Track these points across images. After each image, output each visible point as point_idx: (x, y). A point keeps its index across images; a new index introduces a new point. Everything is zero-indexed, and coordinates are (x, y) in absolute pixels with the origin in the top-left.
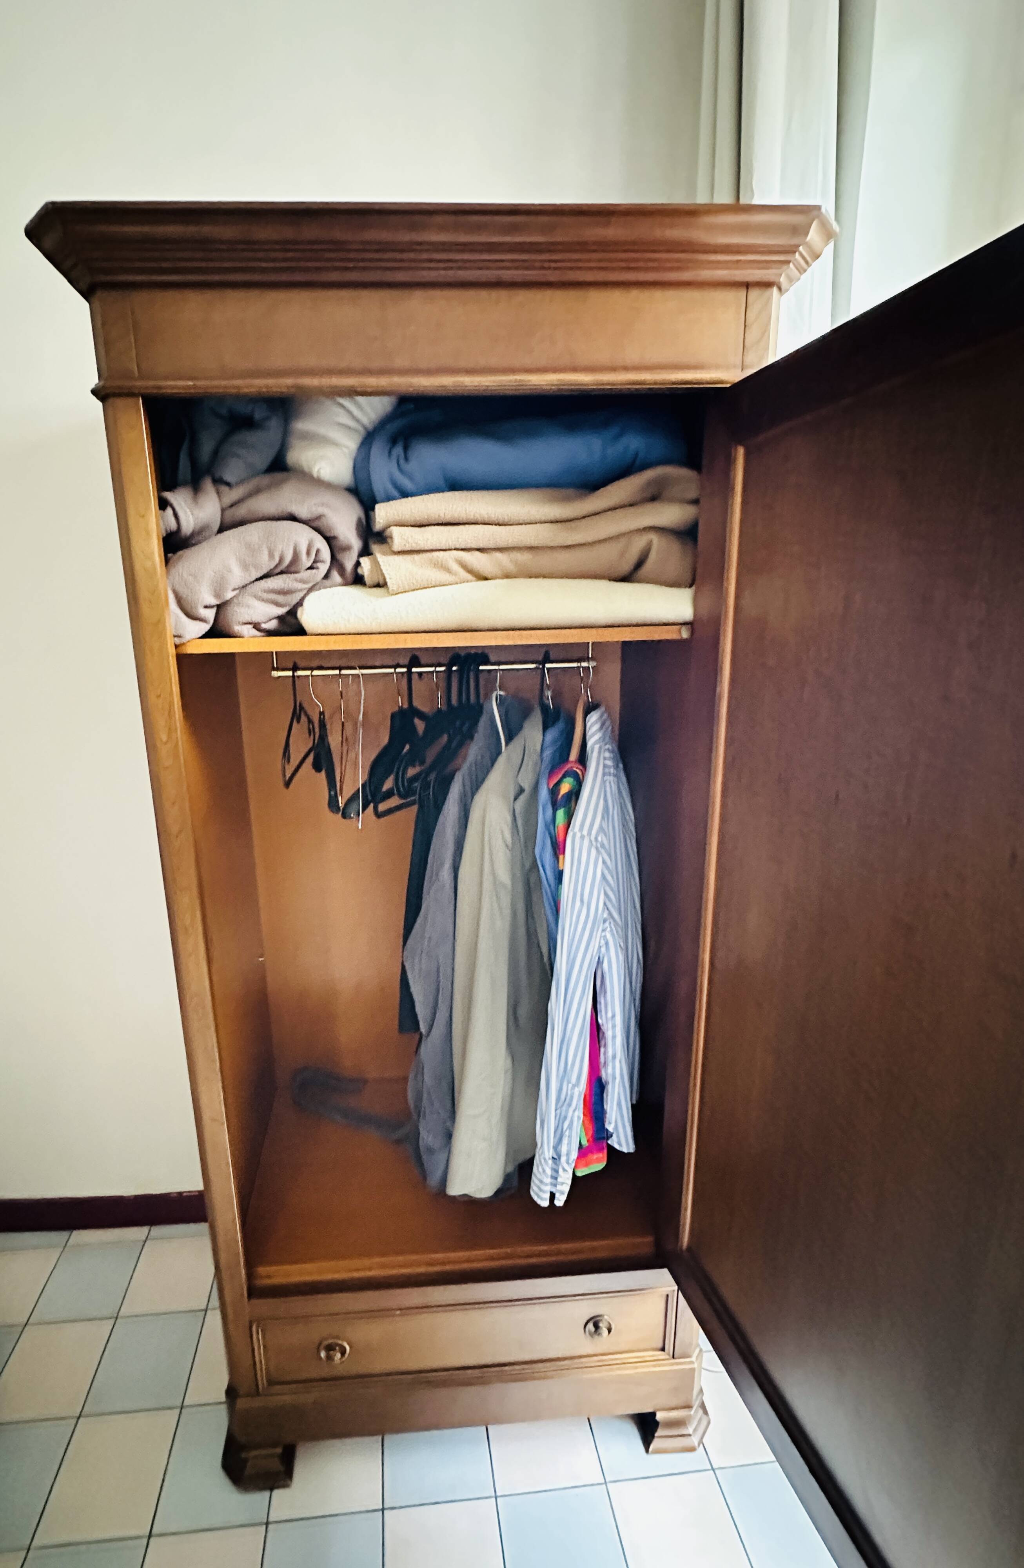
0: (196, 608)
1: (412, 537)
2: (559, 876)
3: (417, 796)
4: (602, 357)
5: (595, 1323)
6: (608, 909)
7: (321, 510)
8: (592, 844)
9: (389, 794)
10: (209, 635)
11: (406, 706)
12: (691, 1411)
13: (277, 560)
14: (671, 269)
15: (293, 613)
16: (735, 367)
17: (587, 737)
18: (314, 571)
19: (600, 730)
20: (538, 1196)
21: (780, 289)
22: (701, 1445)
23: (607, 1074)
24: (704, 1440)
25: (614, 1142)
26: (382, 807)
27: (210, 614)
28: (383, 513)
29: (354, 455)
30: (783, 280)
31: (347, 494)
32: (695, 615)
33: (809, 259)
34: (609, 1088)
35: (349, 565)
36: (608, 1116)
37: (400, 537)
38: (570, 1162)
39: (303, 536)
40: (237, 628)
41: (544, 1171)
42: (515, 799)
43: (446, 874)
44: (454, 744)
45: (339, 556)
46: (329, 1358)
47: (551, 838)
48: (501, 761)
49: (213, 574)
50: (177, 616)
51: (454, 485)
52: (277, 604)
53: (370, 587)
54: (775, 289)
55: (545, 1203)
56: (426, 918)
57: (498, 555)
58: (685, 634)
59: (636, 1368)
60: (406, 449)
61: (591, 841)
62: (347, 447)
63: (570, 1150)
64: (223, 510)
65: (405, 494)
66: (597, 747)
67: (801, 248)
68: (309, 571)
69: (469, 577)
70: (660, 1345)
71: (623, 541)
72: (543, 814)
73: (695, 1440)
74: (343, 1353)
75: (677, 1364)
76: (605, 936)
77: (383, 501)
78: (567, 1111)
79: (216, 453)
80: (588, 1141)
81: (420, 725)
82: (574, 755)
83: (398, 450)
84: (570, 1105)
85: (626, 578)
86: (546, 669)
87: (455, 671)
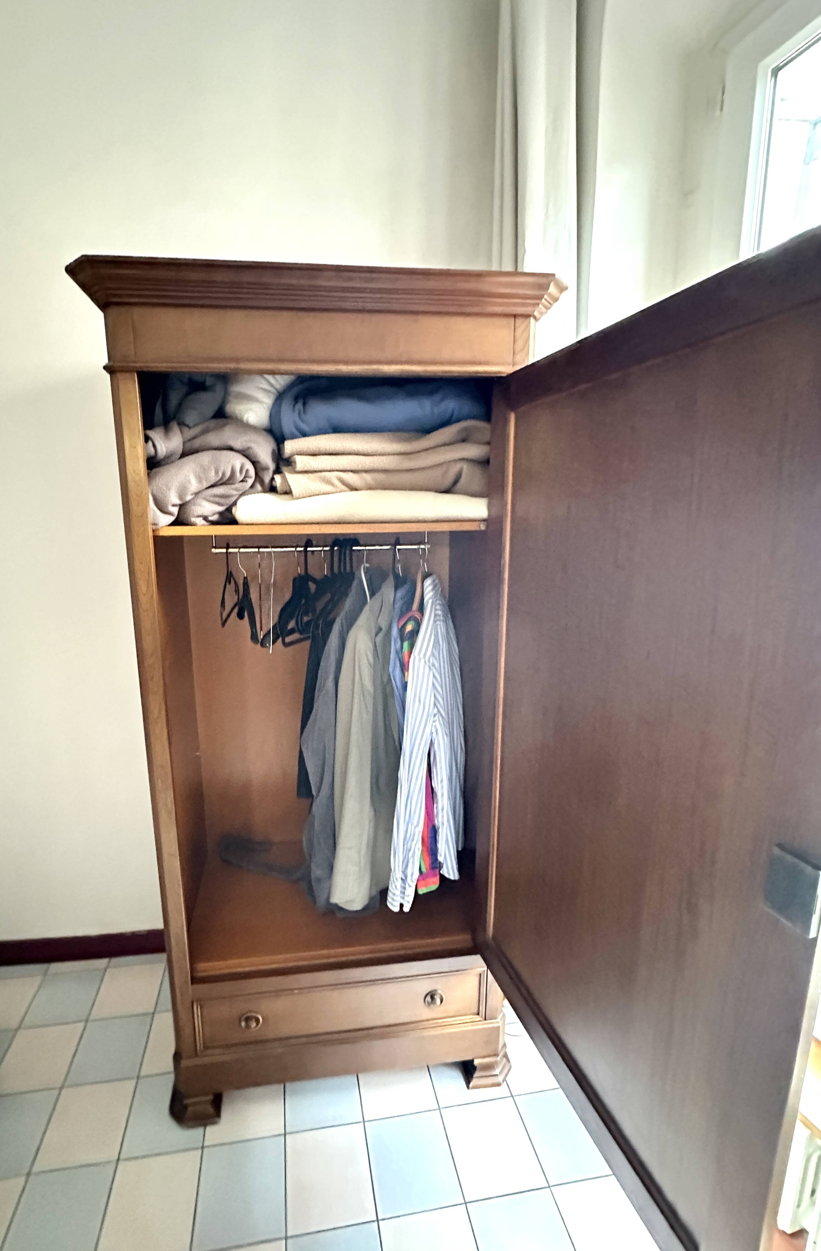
0: (167, 506)
1: (308, 463)
2: (405, 686)
3: (311, 634)
4: (427, 355)
5: (432, 995)
6: (437, 708)
7: (249, 445)
8: (426, 664)
9: (292, 631)
10: (174, 524)
11: (303, 573)
12: (497, 1057)
13: (220, 474)
14: (468, 306)
15: (229, 510)
16: (509, 364)
17: (424, 596)
18: (244, 484)
19: (432, 591)
20: (392, 905)
21: (535, 318)
22: (505, 1082)
23: (438, 822)
24: (507, 1079)
25: (444, 872)
26: (288, 640)
27: (175, 510)
28: (290, 447)
29: (270, 408)
30: (536, 313)
31: (265, 433)
32: (489, 515)
33: (551, 302)
34: (440, 830)
35: (267, 480)
36: (439, 851)
37: (301, 462)
38: (414, 880)
39: (238, 461)
40: (193, 520)
41: (396, 886)
42: (376, 635)
43: (330, 683)
44: (336, 598)
45: (260, 474)
46: (248, 1027)
47: (400, 660)
48: (367, 608)
49: (178, 484)
50: (154, 511)
51: (337, 429)
52: (219, 504)
53: (281, 494)
54: (532, 319)
55: (396, 909)
56: (316, 716)
57: (364, 475)
58: (483, 527)
59: (460, 1027)
60: (304, 404)
61: (425, 662)
62: (265, 403)
63: (414, 874)
64: (184, 443)
65: (304, 435)
66: (430, 601)
67: (545, 297)
68: (241, 483)
69: (345, 488)
70: (476, 1011)
71: (444, 468)
72: (394, 646)
73: (500, 1079)
74: (257, 1024)
75: (488, 1024)
76: (435, 726)
77: (289, 439)
78: (411, 845)
79: (180, 405)
80: (427, 869)
81: (312, 587)
82: (415, 606)
83: (299, 406)
84: (413, 840)
85: (447, 491)
86: (397, 549)
87: (336, 550)
